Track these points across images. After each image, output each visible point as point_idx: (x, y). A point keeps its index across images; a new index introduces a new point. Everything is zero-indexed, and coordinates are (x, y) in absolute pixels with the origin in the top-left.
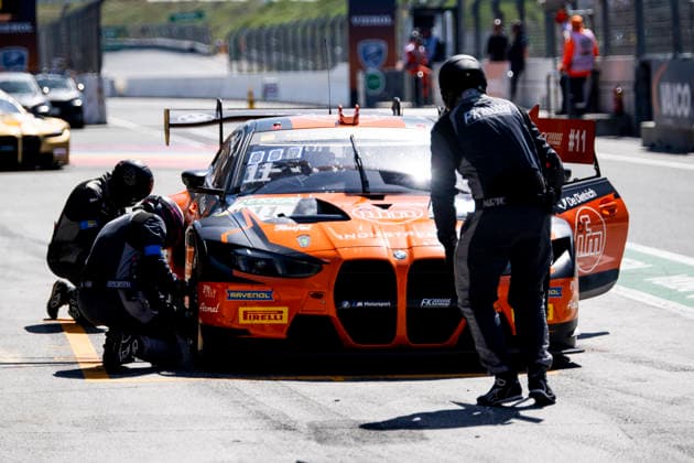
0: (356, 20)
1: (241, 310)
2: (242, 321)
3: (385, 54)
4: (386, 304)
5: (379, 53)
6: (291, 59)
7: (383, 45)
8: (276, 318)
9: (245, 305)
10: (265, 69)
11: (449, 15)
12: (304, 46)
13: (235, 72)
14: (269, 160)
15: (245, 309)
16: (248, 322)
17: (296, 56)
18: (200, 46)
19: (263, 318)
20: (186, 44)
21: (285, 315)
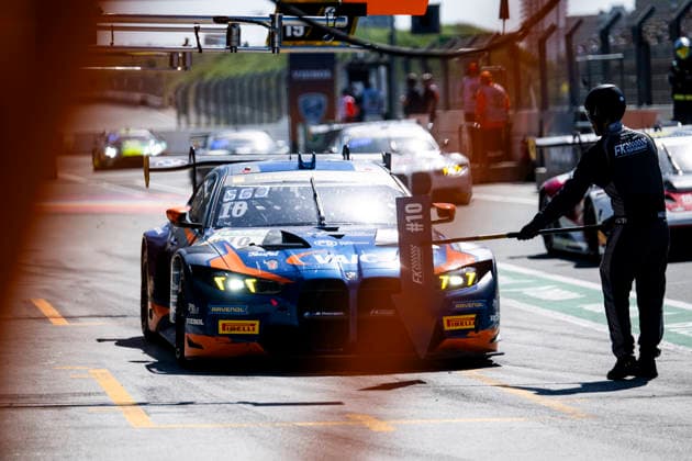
0: (297, 75)
3: (325, 107)
5: (320, 106)
6: (247, 111)
7: (323, 99)
10: (222, 121)
11: (383, 70)
12: (260, 97)
13: (183, 125)
17: (253, 108)
18: (153, 99)
20: (138, 96)
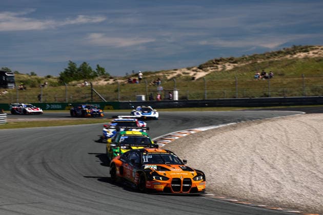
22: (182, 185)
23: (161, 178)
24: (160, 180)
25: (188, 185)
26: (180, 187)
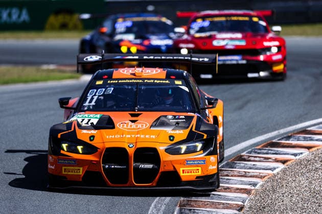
1: (63, 168)
2: (63, 173)
4: (124, 167)
8: (77, 172)
9: (65, 166)
14: (97, 94)
15: (66, 168)
16: (66, 173)
19: (72, 172)
21: (81, 171)
22: (133, 164)
23: (80, 148)
24: (77, 152)
25: (150, 166)
26: (127, 171)
